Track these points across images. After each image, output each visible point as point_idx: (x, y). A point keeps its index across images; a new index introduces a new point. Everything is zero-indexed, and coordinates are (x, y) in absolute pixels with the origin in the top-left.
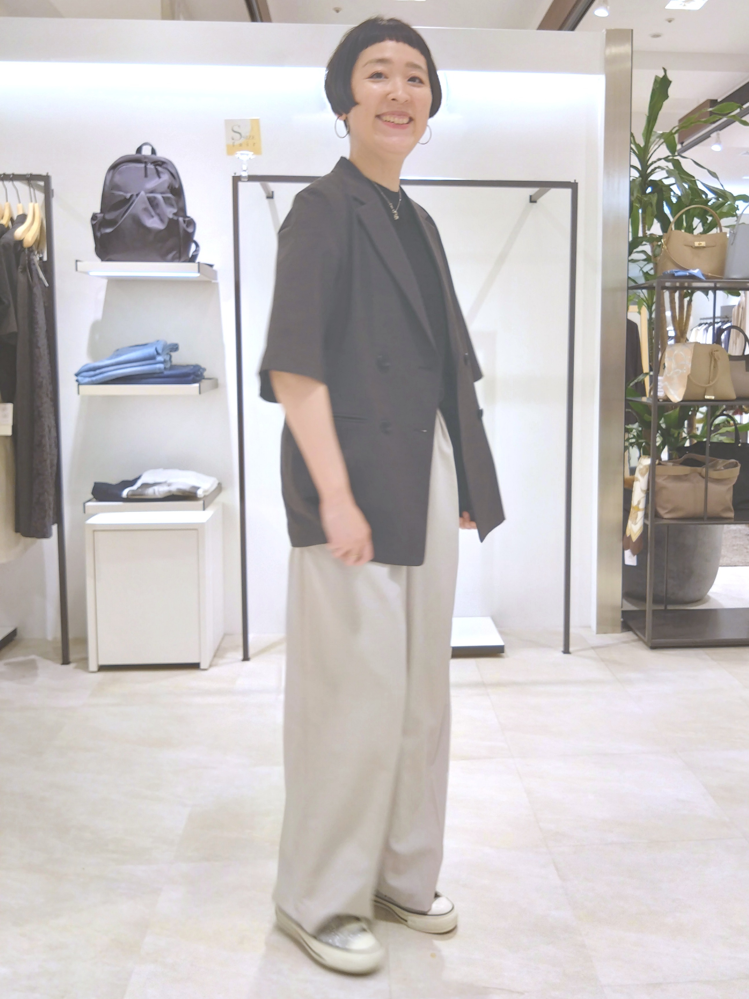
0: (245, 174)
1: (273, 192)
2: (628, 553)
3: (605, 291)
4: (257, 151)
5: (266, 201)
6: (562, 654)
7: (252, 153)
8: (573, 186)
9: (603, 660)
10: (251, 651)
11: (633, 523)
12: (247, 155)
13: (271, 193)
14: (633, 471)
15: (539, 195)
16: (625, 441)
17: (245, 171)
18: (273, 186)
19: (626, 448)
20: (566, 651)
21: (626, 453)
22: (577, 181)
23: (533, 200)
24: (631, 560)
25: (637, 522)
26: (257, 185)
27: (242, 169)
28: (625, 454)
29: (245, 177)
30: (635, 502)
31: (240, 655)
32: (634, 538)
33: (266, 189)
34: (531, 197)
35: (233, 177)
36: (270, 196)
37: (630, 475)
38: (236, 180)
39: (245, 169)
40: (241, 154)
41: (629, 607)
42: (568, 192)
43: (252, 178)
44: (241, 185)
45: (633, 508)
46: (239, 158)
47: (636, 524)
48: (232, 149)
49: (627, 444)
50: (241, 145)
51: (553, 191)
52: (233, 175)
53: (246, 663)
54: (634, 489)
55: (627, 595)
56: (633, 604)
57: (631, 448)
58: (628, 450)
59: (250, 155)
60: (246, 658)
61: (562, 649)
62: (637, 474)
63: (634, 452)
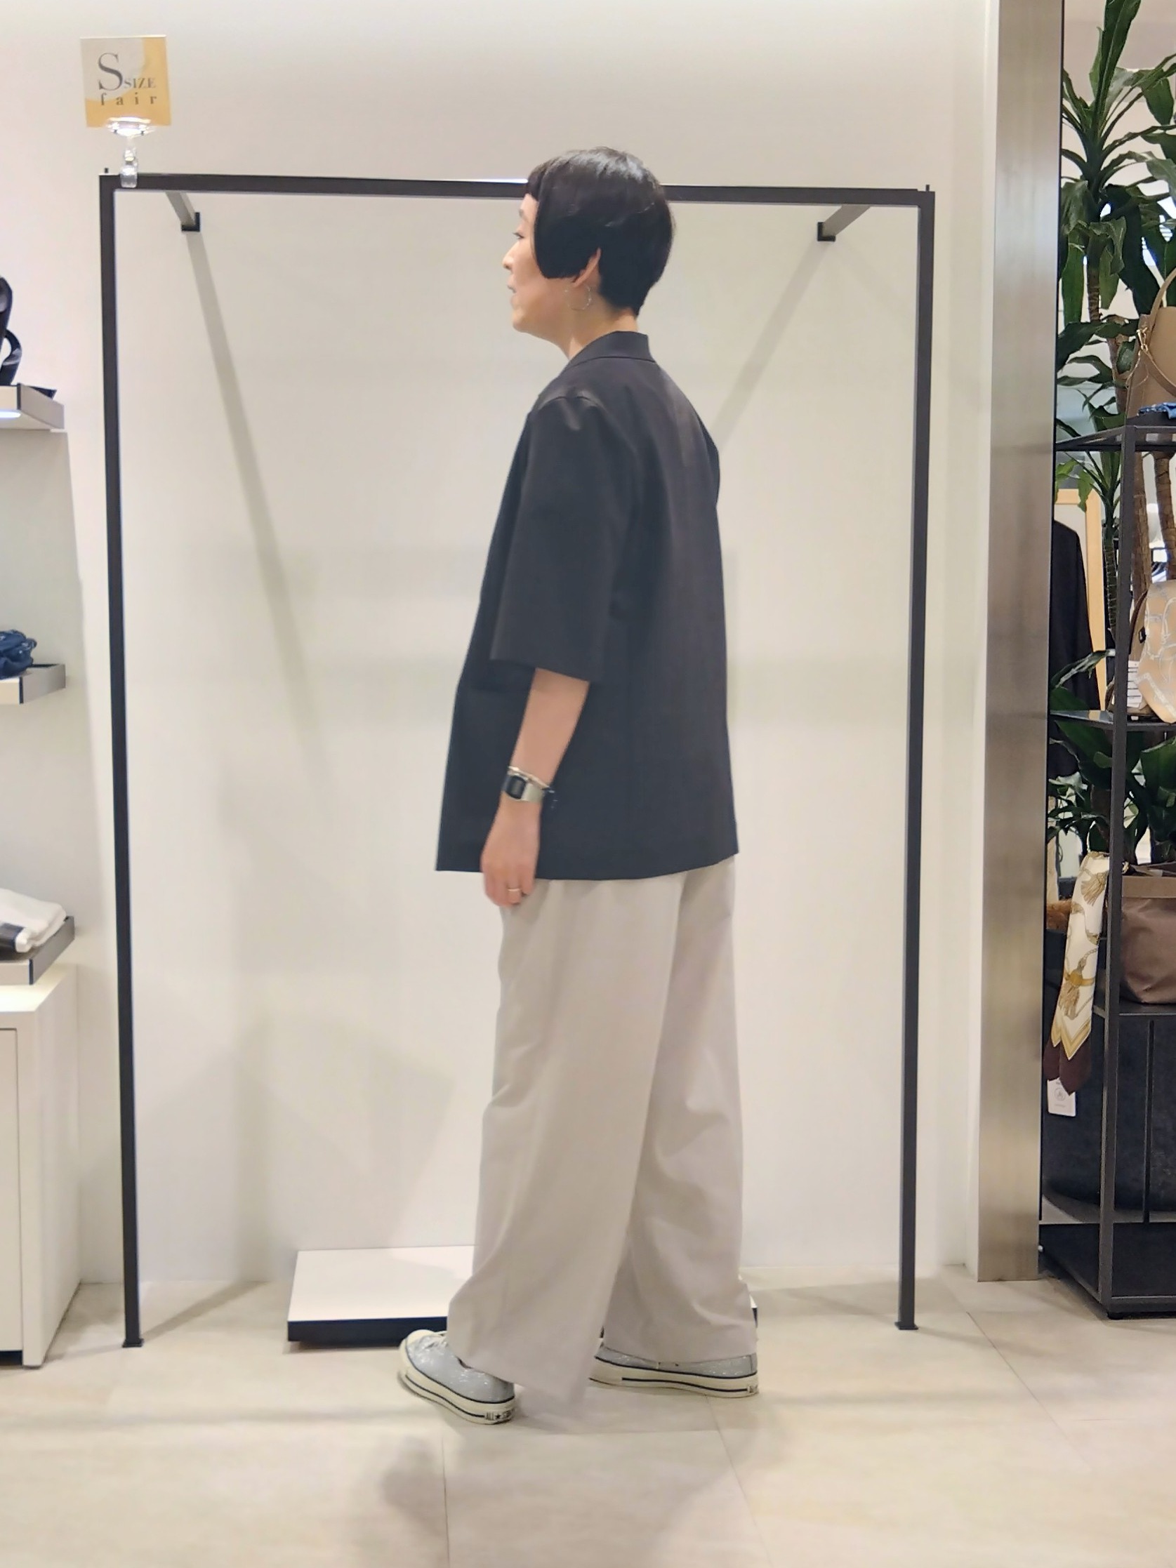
0: (129, 172)
1: (197, 215)
2: (1054, 1086)
3: (997, 453)
4: (160, 117)
5: (183, 236)
6: (896, 1329)
7: (147, 121)
8: (923, 201)
9: (994, 1345)
10: (145, 1325)
11: (1066, 1014)
12: (137, 124)
13: (193, 217)
14: (1067, 888)
15: (841, 221)
16: (1047, 816)
17: (129, 163)
18: (198, 201)
19: (1050, 833)
20: (906, 1322)
21: (1052, 844)
22: (931, 189)
23: (825, 235)
24: (1063, 1103)
25: (1076, 1012)
26: (160, 198)
27: (124, 157)
28: (1049, 844)
29: (129, 179)
30: (1070, 964)
31: (118, 1333)
32: (1070, 1052)
33: (181, 207)
34: (820, 225)
35: (101, 178)
36: (192, 226)
37: (1060, 899)
38: (110, 184)
39: (131, 159)
40: (121, 123)
41: (1057, 1216)
42: (910, 214)
43: (147, 182)
44: (119, 195)
45: (1069, 976)
46: (116, 131)
47: (1074, 1016)
48: (99, 111)
49: (1052, 823)
50: (120, 101)
51: (875, 214)
52: (103, 174)
53: (134, 1351)
54: (1069, 933)
55: (1052, 1188)
56: (1068, 1211)
57: (1062, 832)
58: (1055, 838)
59: (144, 125)
60: (133, 1339)
61: (896, 1317)
62: (1078, 897)
63: (1071, 842)
